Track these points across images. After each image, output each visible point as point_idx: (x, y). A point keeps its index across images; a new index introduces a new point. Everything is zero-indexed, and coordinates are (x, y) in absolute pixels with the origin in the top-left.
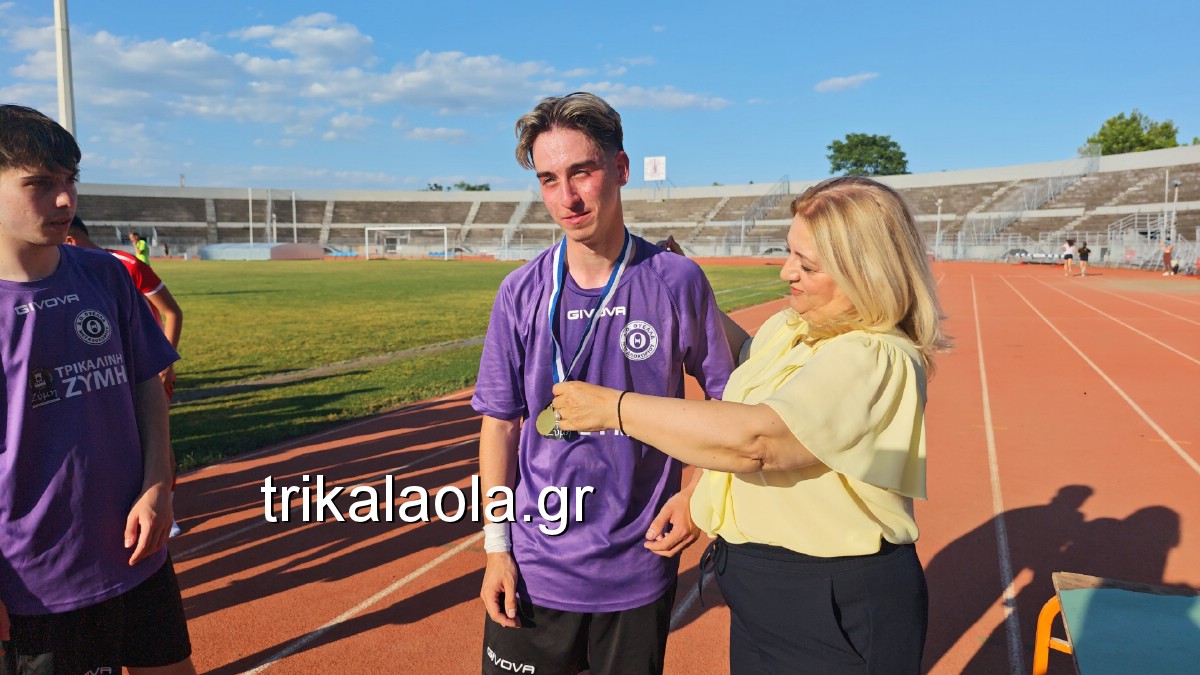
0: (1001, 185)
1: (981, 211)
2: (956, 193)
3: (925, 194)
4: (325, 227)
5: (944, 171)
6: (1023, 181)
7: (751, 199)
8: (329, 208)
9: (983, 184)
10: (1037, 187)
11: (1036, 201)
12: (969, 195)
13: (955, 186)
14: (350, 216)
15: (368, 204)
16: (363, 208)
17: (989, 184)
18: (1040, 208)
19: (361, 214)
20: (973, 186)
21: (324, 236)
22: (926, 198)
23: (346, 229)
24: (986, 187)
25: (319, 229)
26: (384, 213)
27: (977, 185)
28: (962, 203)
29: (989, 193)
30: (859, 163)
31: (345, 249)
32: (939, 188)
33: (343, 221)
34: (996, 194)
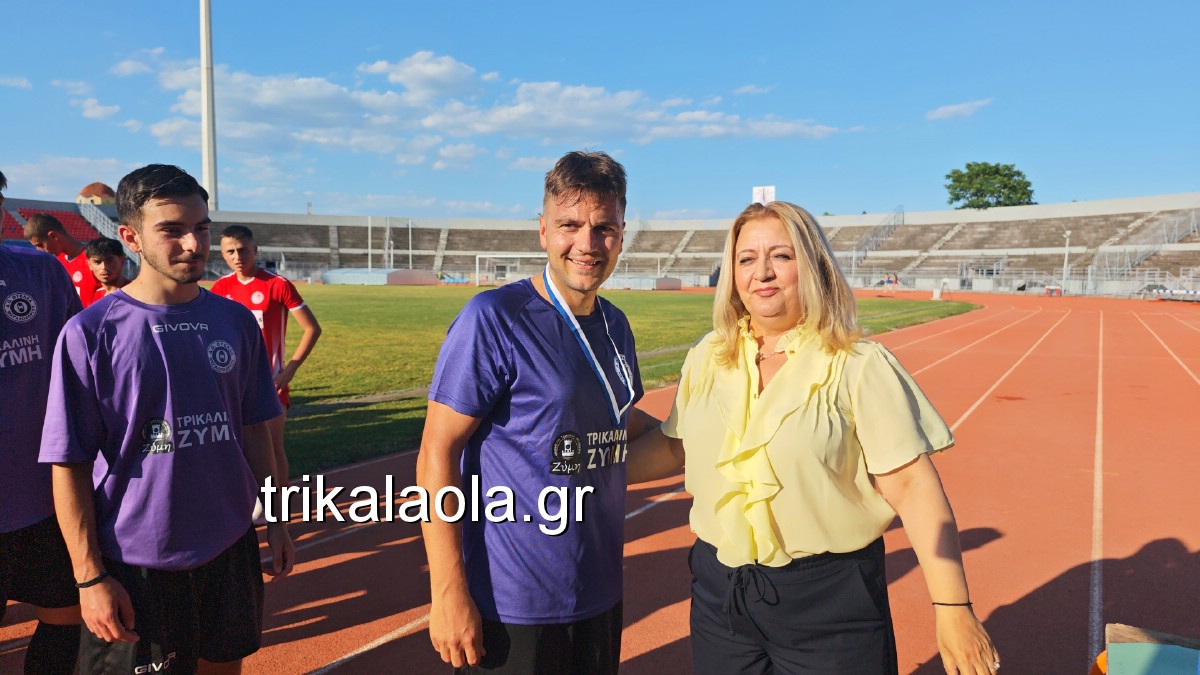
0: (1137, 216)
1: (1114, 244)
2: (1087, 224)
3: (1053, 226)
4: (440, 253)
5: (1074, 201)
6: (1162, 213)
7: (864, 228)
8: (444, 236)
9: (1118, 215)
10: (1177, 219)
11: (1177, 233)
12: (1102, 227)
13: (1086, 218)
14: (463, 244)
15: (480, 232)
16: (476, 236)
17: (1124, 215)
18: (1181, 241)
19: (473, 242)
20: (1106, 218)
21: (438, 262)
22: (1053, 229)
23: (459, 256)
24: (1121, 218)
25: (434, 256)
26: (496, 242)
27: (1111, 216)
28: (1094, 235)
29: (1124, 225)
30: (980, 193)
31: (457, 276)
32: (1068, 218)
33: (456, 249)
34: (1131, 225)
